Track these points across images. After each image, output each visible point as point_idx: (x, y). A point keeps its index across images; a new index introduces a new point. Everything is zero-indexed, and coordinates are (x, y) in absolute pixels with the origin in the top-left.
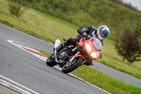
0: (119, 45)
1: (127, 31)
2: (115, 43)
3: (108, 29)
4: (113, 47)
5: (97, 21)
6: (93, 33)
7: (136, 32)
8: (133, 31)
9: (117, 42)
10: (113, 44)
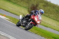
0: (29, 10)
1: (33, 5)
2: (28, 9)
3: (43, 11)
4: (27, 11)
5: (20, 1)
6: (37, 13)
7: (36, 5)
8: (35, 5)
9: (29, 9)
10: (27, 10)
